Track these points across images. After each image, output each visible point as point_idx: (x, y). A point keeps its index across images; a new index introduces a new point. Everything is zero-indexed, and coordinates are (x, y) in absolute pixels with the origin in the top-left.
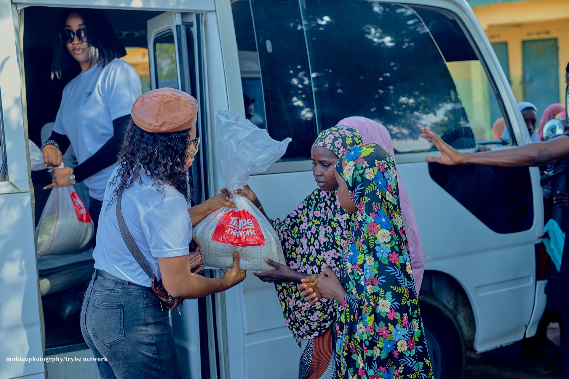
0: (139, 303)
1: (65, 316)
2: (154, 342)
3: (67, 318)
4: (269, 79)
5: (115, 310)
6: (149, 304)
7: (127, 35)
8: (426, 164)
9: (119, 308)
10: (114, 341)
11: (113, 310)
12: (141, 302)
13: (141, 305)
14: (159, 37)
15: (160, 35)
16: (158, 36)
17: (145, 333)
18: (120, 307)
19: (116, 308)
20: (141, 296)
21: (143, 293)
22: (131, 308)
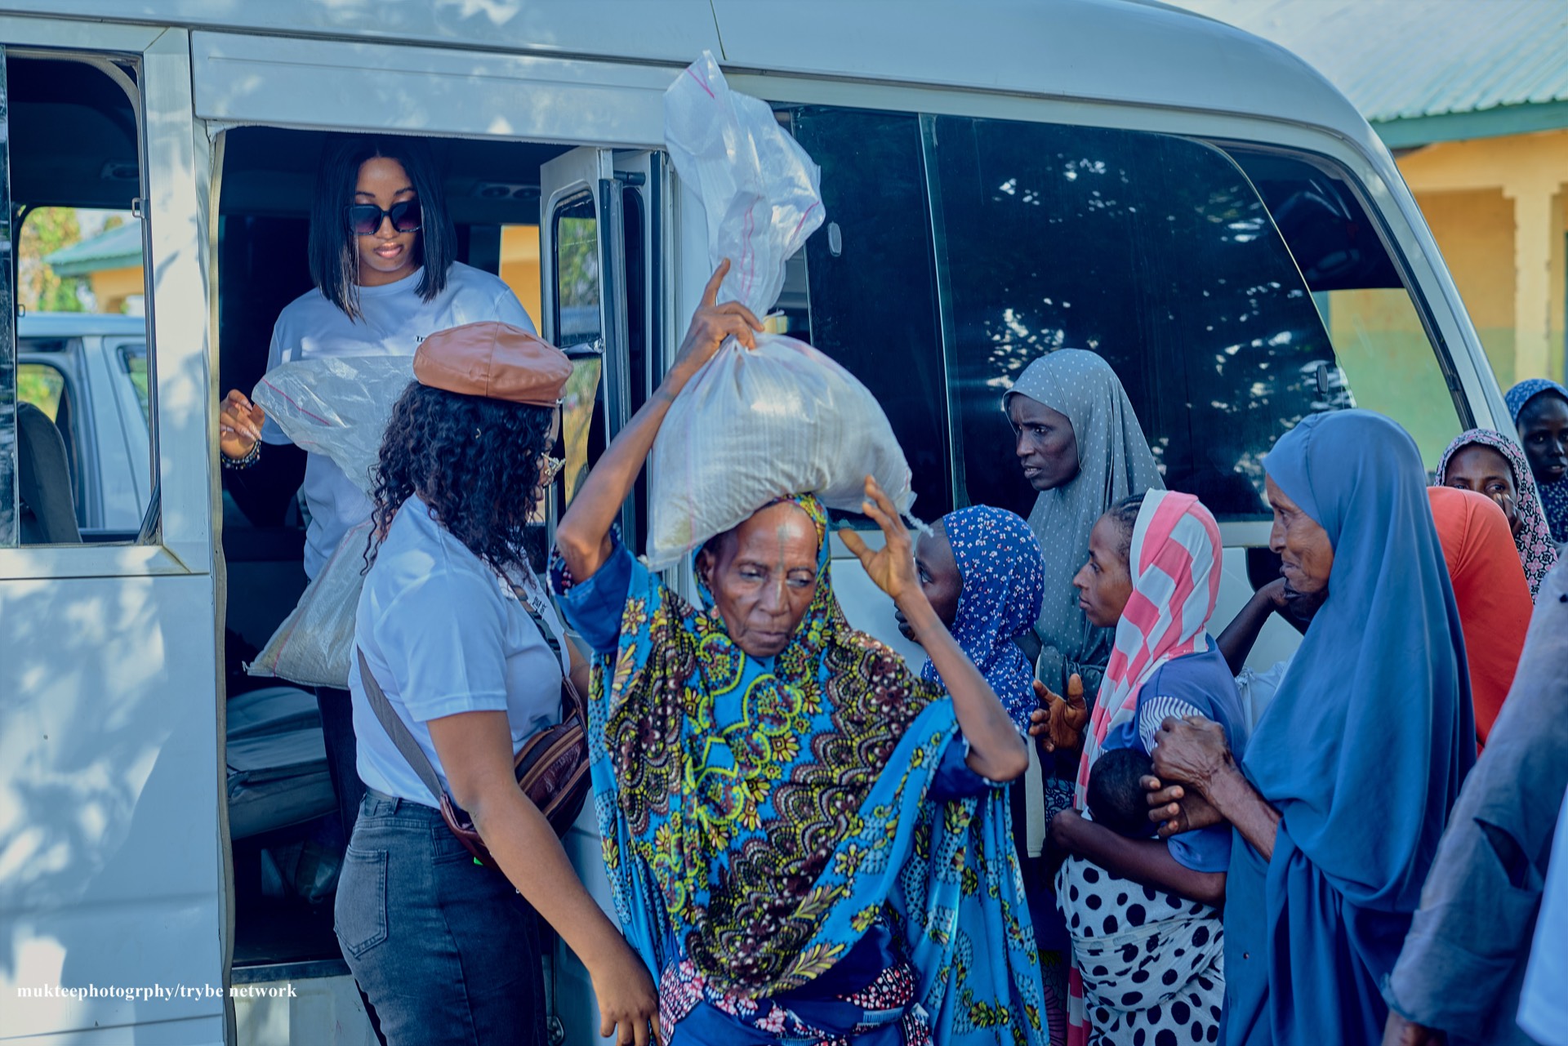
0: (421, 853)
1: (313, 893)
2: (454, 950)
3: (316, 898)
4: (829, 319)
5: (370, 865)
6: (446, 853)
7: (518, 194)
8: (1242, 552)
9: (377, 862)
10: (366, 942)
11: (366, 866)
12: (427, 849)
13: (426, 857)
14: (565, 206)
15: (567, 201)
16: (561, 204)
17: (434, 925)
18: (381, 860)
19: (373, 863)
20: (425, 834)
21: (430, 828)
22: (404, 863)
